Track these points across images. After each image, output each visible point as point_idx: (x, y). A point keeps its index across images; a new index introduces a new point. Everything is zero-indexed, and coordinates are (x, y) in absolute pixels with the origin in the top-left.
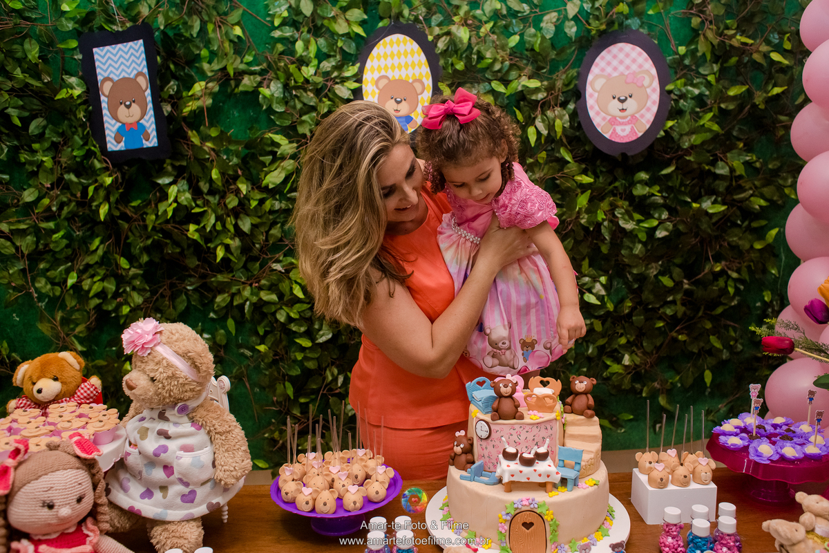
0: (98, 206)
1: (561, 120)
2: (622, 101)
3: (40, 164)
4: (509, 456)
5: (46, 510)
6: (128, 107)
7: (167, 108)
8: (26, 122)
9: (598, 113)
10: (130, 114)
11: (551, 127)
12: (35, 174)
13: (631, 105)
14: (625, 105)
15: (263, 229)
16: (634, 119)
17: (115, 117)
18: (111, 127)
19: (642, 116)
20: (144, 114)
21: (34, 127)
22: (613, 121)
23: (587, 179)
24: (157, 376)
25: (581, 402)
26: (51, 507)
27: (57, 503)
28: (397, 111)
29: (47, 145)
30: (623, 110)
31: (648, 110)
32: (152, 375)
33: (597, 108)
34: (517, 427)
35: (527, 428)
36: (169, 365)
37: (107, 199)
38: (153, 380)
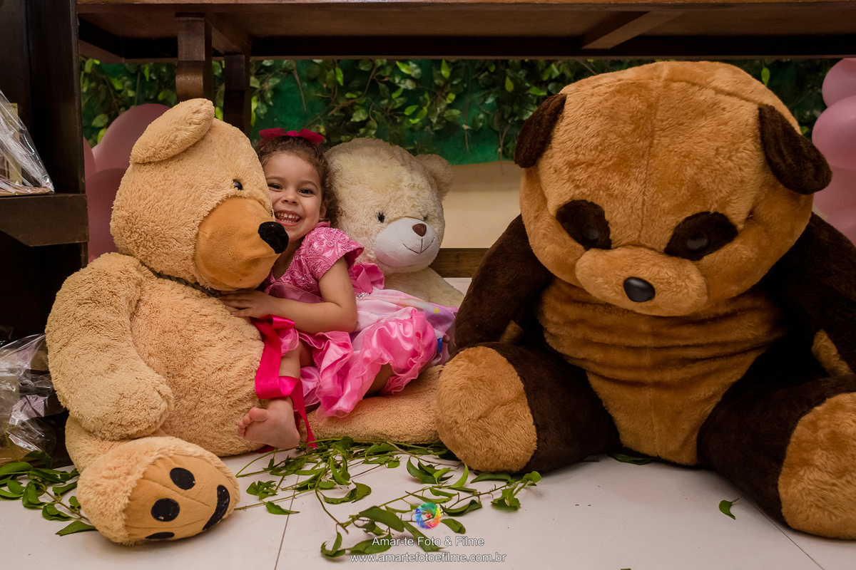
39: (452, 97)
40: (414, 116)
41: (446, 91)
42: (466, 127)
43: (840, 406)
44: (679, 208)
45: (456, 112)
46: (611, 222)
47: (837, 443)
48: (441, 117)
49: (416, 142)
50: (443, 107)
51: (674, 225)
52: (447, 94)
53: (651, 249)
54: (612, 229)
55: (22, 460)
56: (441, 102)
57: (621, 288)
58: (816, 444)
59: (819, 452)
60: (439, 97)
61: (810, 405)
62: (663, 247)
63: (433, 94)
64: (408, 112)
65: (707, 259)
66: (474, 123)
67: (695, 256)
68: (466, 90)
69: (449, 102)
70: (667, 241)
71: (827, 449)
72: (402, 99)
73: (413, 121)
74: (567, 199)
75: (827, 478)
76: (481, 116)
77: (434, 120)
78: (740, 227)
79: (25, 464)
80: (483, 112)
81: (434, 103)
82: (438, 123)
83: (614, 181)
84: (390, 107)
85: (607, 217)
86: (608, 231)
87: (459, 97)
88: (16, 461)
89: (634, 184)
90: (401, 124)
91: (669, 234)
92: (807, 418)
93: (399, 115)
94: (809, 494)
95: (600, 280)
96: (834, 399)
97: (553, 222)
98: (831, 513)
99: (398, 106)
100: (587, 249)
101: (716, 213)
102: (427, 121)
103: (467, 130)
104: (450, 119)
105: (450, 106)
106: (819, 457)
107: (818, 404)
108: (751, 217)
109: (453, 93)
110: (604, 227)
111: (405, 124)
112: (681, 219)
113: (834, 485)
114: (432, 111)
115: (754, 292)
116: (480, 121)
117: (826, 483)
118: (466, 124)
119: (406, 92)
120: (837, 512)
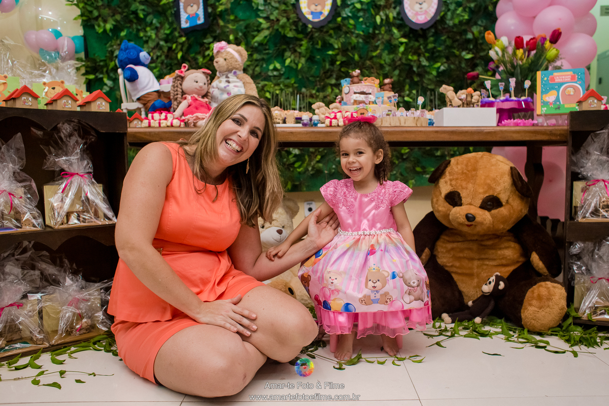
0: (177, 53)
1: (392, 14)
2: (420, 4)
3: (150, 37)
4: (355, 93)
5: (195, 83)
6: (192, 6)
7: (210, 10)
8: (146, 16)
9: (409, 11)
10: (192, 10)
11: (387, 16)
12: (147, 42)
13: (425, 6)
14: (422, 6)
15: (252, 67)
16: (426, 12)
17: (186, 12)
18: (184, 16)
19: (430, 10)
20: (198, 8)
21: (149, 19)
22: (417, 14)
23: (404, 40)
24: (227, 57)
25: (387, 87)
26: (197, 82)
27: (199, 81)
28: (316, 10)
29: (153, 27)
30: (421, 8)
31: (433, 7)
32: (225, 57)
33: (409, 8)
34: (359, 86)
35: (364, 86)
36: (231, 54)
37: (181, 50)
38: (225, 60)
39: (319, 157)
40: (299, 167)
41: (316, 154)
42: (326, 172)
43: (541, 286)
44: (485, 192)
45: (320, 165)
46: (463, 197)
47: (540, 298)
48: (313, 168)
49: (301, 179)
50: (314, 162)
51: (482, 198)
52: (316, 156)
53: (475, 206)
54: (463, 199)
55: (103, 335)
56: (313, 160)
57: (465, 217)
58: (533, 298)
59: (534, 301)
60: (313, 158)
61: (532, 285)
62: (479, 206)
63: (309, 156)
64: (296, 165)
65: (493, 211)
66: (330, 170)
67: (489, 210)
68: (326, 153)
69: (317, 160)
70: (480, 203)
71: (536, 300)
72: (294, 159)
73: (299, 170)
74: (448, 191)
75: (536, 309)
76: (334, 166)
77: (310, 169)
78: (504, 204)
79: (105, 336)
80: (335, 165)
81: (310, 160)
82: (312, 170)
83: (464, 184)
84: (287, 163)
85: (461, 195)
86: (461, 200)
87: (322, 157)
88: (100, 335)
89: (471, 185)
90: (293, 171)
91: (481, 201)
92: (530, 290)
93: (291, 167)
94: (531, 315)
95: (458, 215)
96: (540, 284)
97: (443, 200)
98: (537, 321)
99: (292, 162)
100: (454, 207)
101: (496, 196)
102: (307, 170)
103: (327, 173)
104: (318, 168)
105: (318, 162)
106: (534, 302)
107: (534, 285)
108: (507, 202)
109: (320, 155)
110: (460, 198)
111: (295, 171)
112: (485, 197)
113: (538, 312)
114: (308, 165)
115: (509, 231)
116: (334, 169)
117: (536, 311)
118: (326, 170)
119: (295, 156)
120: (539, 321)
